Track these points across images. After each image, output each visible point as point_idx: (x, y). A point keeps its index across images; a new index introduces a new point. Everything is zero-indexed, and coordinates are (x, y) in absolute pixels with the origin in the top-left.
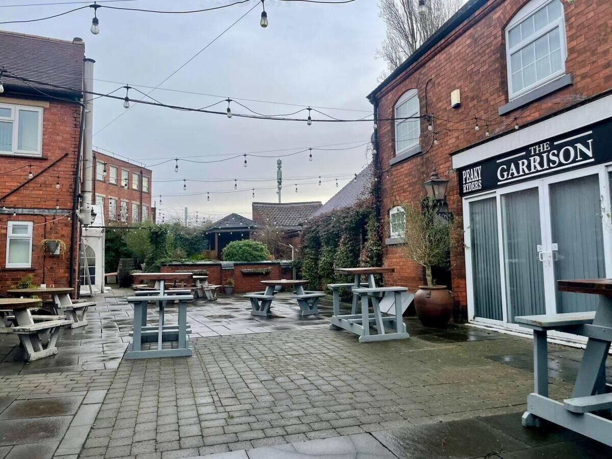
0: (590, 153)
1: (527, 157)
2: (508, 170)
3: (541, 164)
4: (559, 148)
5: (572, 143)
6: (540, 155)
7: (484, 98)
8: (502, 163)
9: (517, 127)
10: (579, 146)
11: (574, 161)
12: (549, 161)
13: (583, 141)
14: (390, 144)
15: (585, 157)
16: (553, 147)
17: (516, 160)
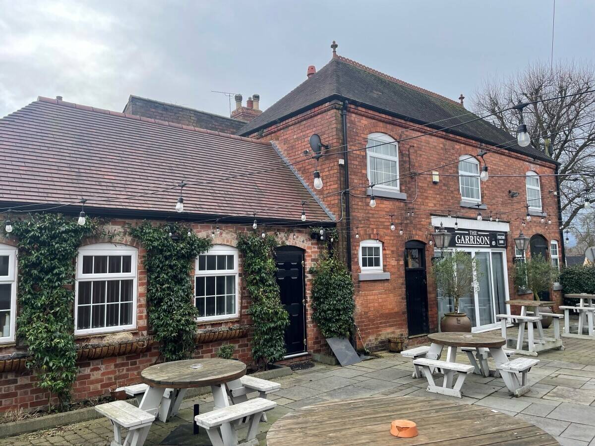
0: (489, 243)
1: (469, 235)
2: (461, 238)
3: (474, 240)
5: (484, 235)
6: (473, 236)
8: (459, 234)
10: (486, 238)
11: (484, 244)
12: (477, 241)
13: (487, 236)
15: (487, 244)
16: (478, 235)
17: (464, 235)
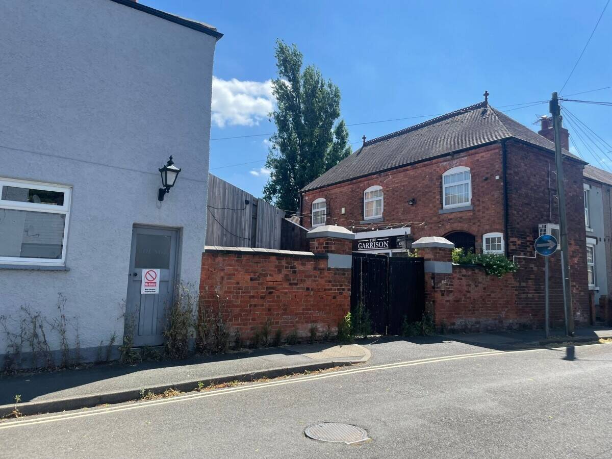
0: (387, 246)
1: (369, 242)
2: (362, 245)
3: (373, 246)
4: (379, 241)
5: (383, 241)
6: (373, 242)
7: (355, 215)
8: (360, 242)
9: (373, 229)
10: (385, 242)
11: (383, 247)
12: (376, 245)
13: (386, 241)
14: (309, 221)
15: (386, 246)
16: (377, 241)
17: (365, 242)
